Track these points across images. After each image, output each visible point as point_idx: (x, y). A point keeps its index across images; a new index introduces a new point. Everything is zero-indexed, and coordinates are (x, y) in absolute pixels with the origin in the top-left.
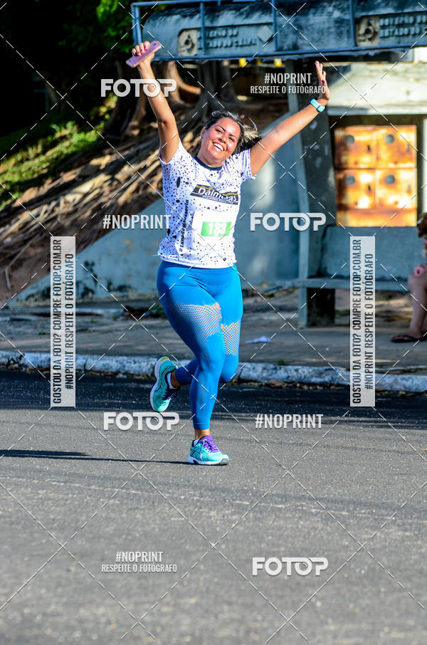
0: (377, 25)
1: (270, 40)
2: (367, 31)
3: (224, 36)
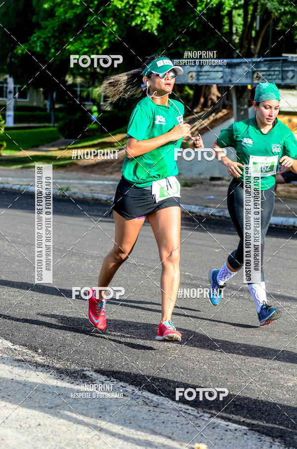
0: (260, 74)
1: (222, 78)
2: (257, 77)
3: (205, 75)
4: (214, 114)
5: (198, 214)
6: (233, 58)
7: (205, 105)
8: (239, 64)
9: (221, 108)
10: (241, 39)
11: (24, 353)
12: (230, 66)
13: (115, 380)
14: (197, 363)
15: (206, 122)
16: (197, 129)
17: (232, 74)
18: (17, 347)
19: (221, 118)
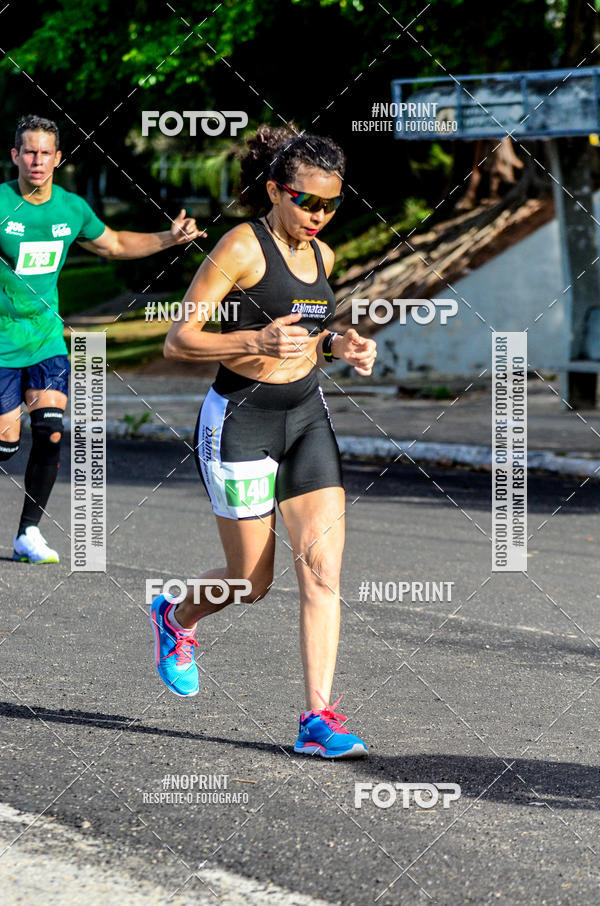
1: (521, 119)
3: (479, 115)
4: (506, 214)
5: (477, 467)
6: (549, 67)
7: (483, 191)
8: (562, 85)
9: (524, 197)
10: (567, 21)
11: (47, 831)
12: (541, 88)
13: (278, 889)
14: (483, 838)
15: (488, 234)
16: (466, 254)
17: (547, 109)
18: (29, 818)
19: (526, 221)
